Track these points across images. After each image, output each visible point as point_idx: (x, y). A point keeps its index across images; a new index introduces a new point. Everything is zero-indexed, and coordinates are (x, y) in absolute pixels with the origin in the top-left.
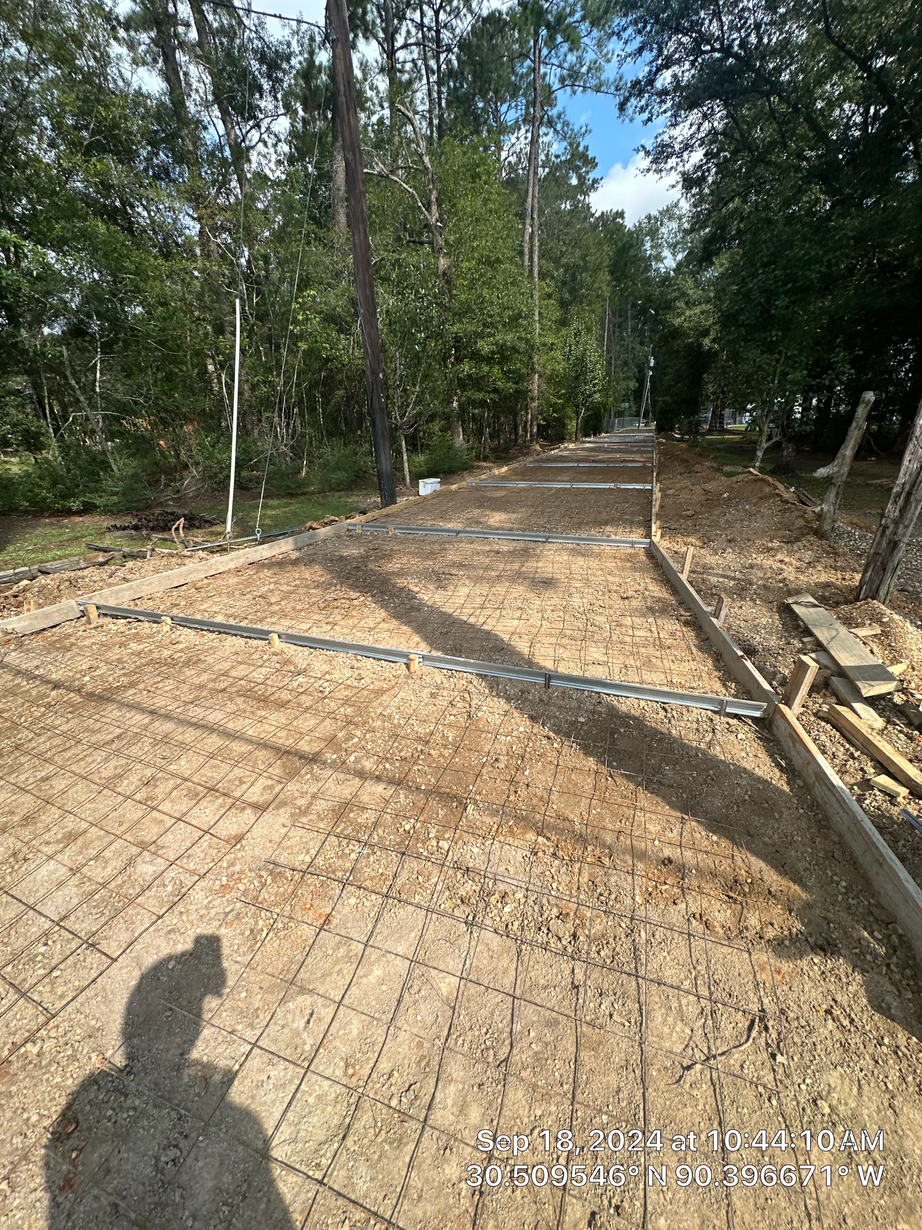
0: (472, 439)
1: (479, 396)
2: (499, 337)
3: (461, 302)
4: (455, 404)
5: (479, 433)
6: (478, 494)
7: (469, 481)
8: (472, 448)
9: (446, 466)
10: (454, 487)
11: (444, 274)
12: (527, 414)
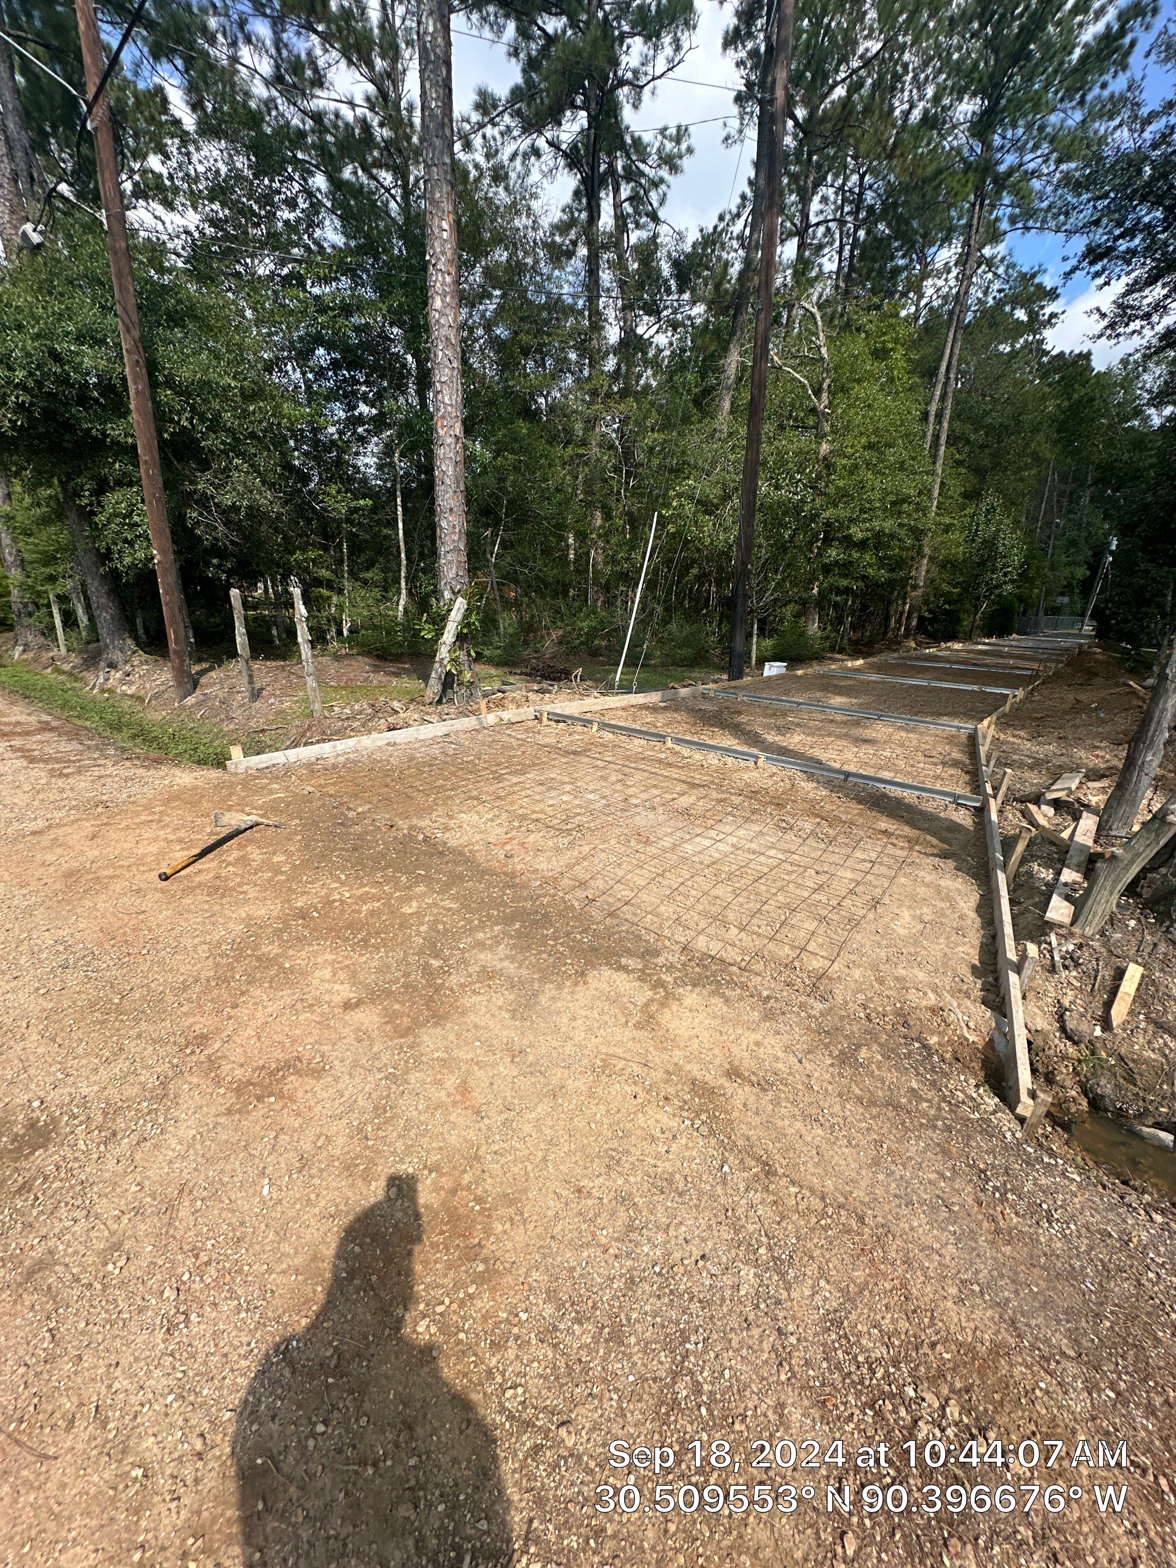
0: (829, 628)
1: (844, 583)
2: (876, 523)
3: (838, 488)
4: (815, 591)
5: (840, 620)
6: (824, 681)
7: (815, 669)
8: (827, 638)
9: (794, 654)
10: (800, 672)
11: (825, 458)
12: (904, 604)
